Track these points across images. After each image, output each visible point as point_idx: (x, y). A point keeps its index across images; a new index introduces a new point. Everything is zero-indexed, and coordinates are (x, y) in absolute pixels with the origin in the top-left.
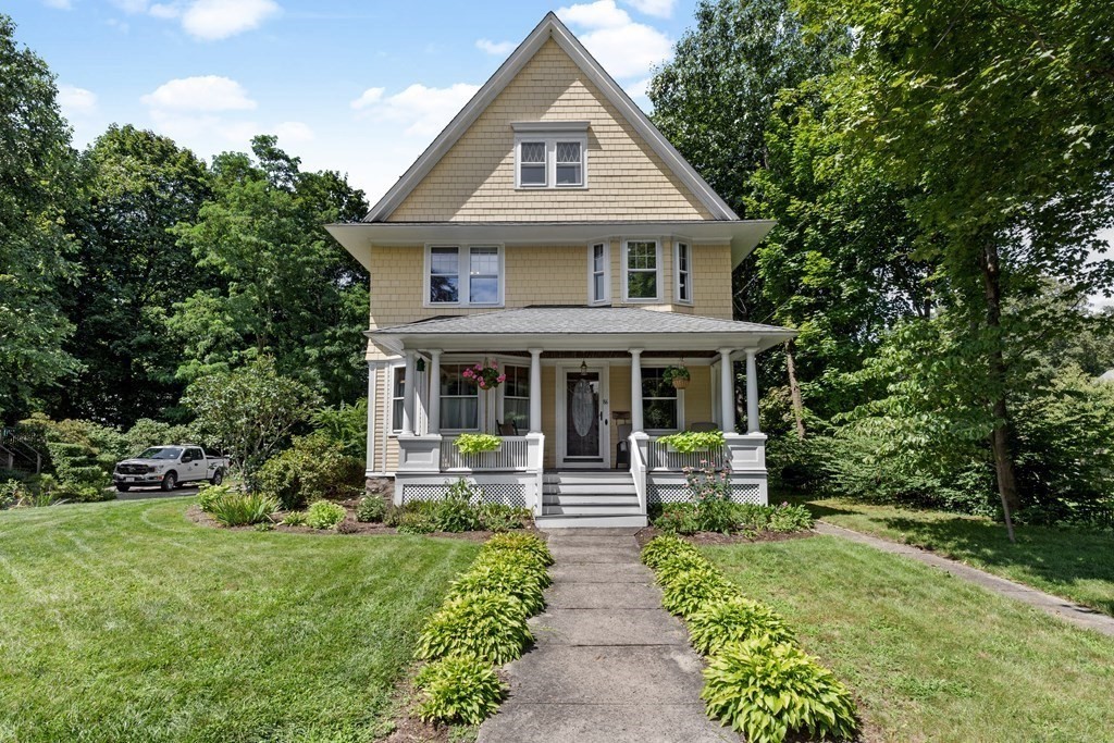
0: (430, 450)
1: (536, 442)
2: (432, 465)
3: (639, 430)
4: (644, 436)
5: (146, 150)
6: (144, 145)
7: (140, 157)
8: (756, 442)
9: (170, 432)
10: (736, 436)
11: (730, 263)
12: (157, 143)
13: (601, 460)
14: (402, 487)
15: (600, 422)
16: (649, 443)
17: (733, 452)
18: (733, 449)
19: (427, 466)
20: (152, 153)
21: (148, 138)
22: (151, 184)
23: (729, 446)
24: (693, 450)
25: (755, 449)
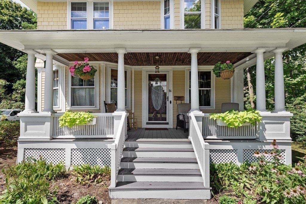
0: (43, 123)
1: (119, 117)
2: (45, 134)
3: (196, 110)
4: (201, 114)
5: (10, 7)
6: (9, 5)
7: (8, 9)
8: (285, 118)
9: (14, 104)
10: (268, 113)
11: (243, 10)
12: (14, 4)
13: (167, 124)
14: (23, 150)
15: (167, 102)
16: (204, 119)
17: (267, 126)
18: (266, 123)
19: (41, 134)
20: (12, 8)
21: (10, 3)
22: (11, 18)
23: (264, 121)
24: (241, 125)
25: (282, 123)
